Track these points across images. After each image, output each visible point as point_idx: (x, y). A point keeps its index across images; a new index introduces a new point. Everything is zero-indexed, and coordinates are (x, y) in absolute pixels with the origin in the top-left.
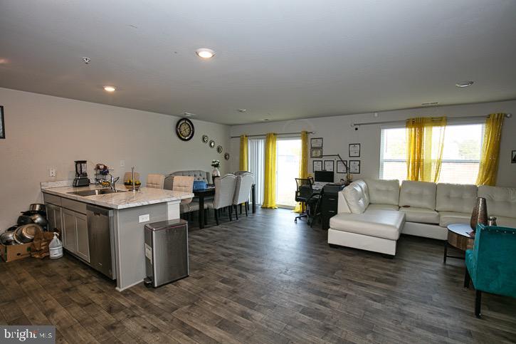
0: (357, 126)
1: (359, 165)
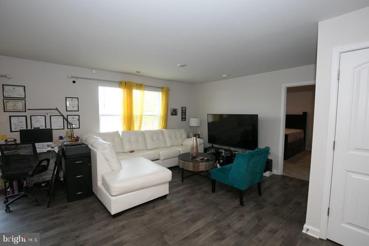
0: (75, 80)
1: (79, 120)
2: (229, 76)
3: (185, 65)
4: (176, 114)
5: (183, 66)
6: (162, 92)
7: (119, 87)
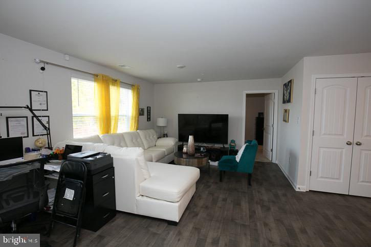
1: (48, 122)
2: (203, 80)
3: (185, 67)
4: (143, 115)
5: (182, 67)
6: (133, 90)
7: (95, 81)
